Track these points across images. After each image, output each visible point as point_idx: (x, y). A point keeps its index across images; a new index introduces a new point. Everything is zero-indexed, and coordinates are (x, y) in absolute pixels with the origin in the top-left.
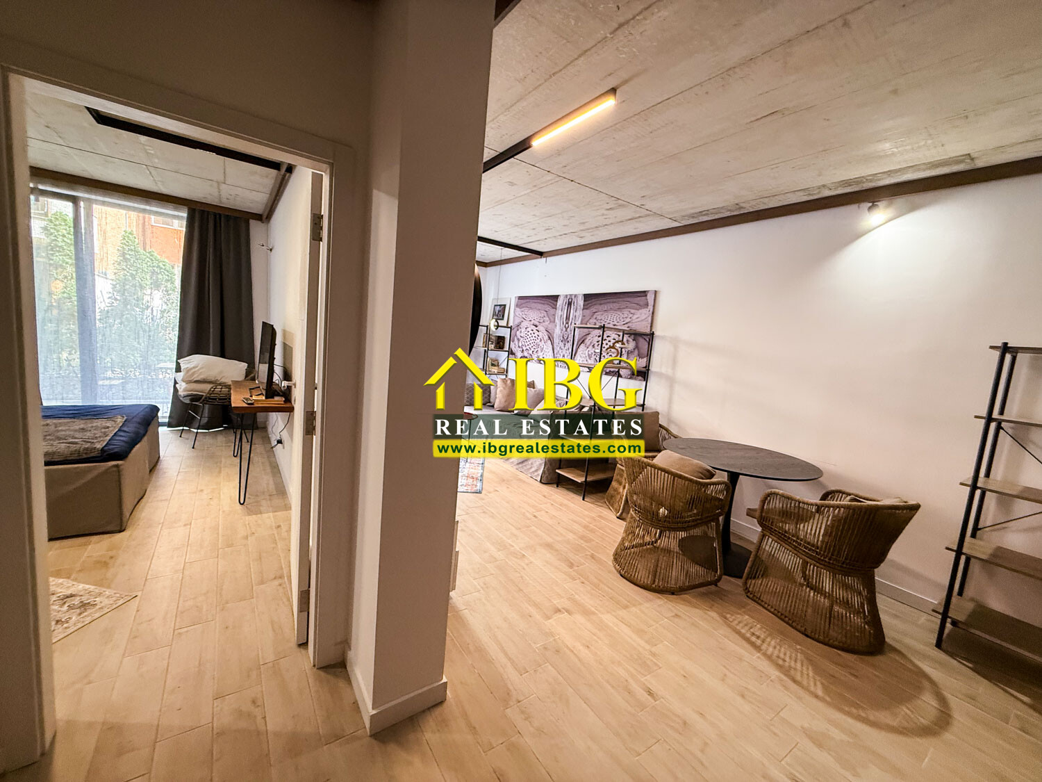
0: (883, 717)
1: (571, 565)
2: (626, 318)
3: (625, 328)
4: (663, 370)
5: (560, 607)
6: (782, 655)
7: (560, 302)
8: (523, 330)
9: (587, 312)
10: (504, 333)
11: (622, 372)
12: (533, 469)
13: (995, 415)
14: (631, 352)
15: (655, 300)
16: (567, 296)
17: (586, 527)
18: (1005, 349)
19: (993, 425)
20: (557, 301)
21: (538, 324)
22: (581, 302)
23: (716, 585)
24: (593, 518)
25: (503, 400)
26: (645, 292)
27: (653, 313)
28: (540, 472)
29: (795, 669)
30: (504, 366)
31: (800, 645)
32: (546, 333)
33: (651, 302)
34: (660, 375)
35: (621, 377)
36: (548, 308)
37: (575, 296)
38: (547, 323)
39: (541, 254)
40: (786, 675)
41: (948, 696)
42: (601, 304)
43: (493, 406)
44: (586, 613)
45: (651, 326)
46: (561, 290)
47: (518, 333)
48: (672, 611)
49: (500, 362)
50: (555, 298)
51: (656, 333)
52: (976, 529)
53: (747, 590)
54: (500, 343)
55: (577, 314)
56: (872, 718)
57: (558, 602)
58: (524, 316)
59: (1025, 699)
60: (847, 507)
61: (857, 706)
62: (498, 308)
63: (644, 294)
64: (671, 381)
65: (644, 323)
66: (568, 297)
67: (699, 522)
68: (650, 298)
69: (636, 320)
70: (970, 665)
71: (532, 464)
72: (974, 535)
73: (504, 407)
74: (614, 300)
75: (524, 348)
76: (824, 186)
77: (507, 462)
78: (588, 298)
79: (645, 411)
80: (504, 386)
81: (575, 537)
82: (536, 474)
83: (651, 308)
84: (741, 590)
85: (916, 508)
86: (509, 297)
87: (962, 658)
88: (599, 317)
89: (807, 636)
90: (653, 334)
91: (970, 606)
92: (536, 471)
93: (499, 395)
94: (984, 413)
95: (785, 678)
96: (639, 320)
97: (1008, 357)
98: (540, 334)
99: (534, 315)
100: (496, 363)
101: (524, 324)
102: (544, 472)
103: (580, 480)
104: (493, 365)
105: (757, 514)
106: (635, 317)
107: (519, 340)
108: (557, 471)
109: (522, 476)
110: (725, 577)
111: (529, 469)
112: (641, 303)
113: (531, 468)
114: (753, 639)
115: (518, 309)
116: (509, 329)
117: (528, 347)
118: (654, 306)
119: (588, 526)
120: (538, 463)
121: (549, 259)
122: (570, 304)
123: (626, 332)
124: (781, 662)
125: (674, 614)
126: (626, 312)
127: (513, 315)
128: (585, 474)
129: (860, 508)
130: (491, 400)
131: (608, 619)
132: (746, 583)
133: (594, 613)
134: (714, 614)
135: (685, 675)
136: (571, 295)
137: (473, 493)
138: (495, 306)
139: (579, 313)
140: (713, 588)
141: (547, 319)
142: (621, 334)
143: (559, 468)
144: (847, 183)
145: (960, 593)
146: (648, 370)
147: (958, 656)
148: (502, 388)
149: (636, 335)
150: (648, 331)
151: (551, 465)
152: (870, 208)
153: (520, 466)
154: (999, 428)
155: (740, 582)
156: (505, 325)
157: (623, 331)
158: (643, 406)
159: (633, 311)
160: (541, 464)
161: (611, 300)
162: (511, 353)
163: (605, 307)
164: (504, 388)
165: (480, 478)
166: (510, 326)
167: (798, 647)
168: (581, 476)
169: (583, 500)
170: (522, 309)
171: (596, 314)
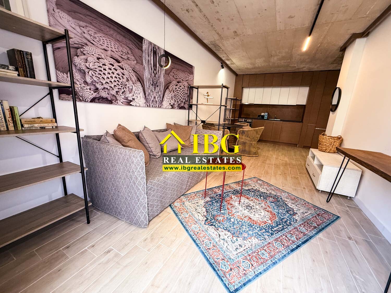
42: (175, 64)
68: (193, 70)
74: (182, 65)
171: (174, 69)
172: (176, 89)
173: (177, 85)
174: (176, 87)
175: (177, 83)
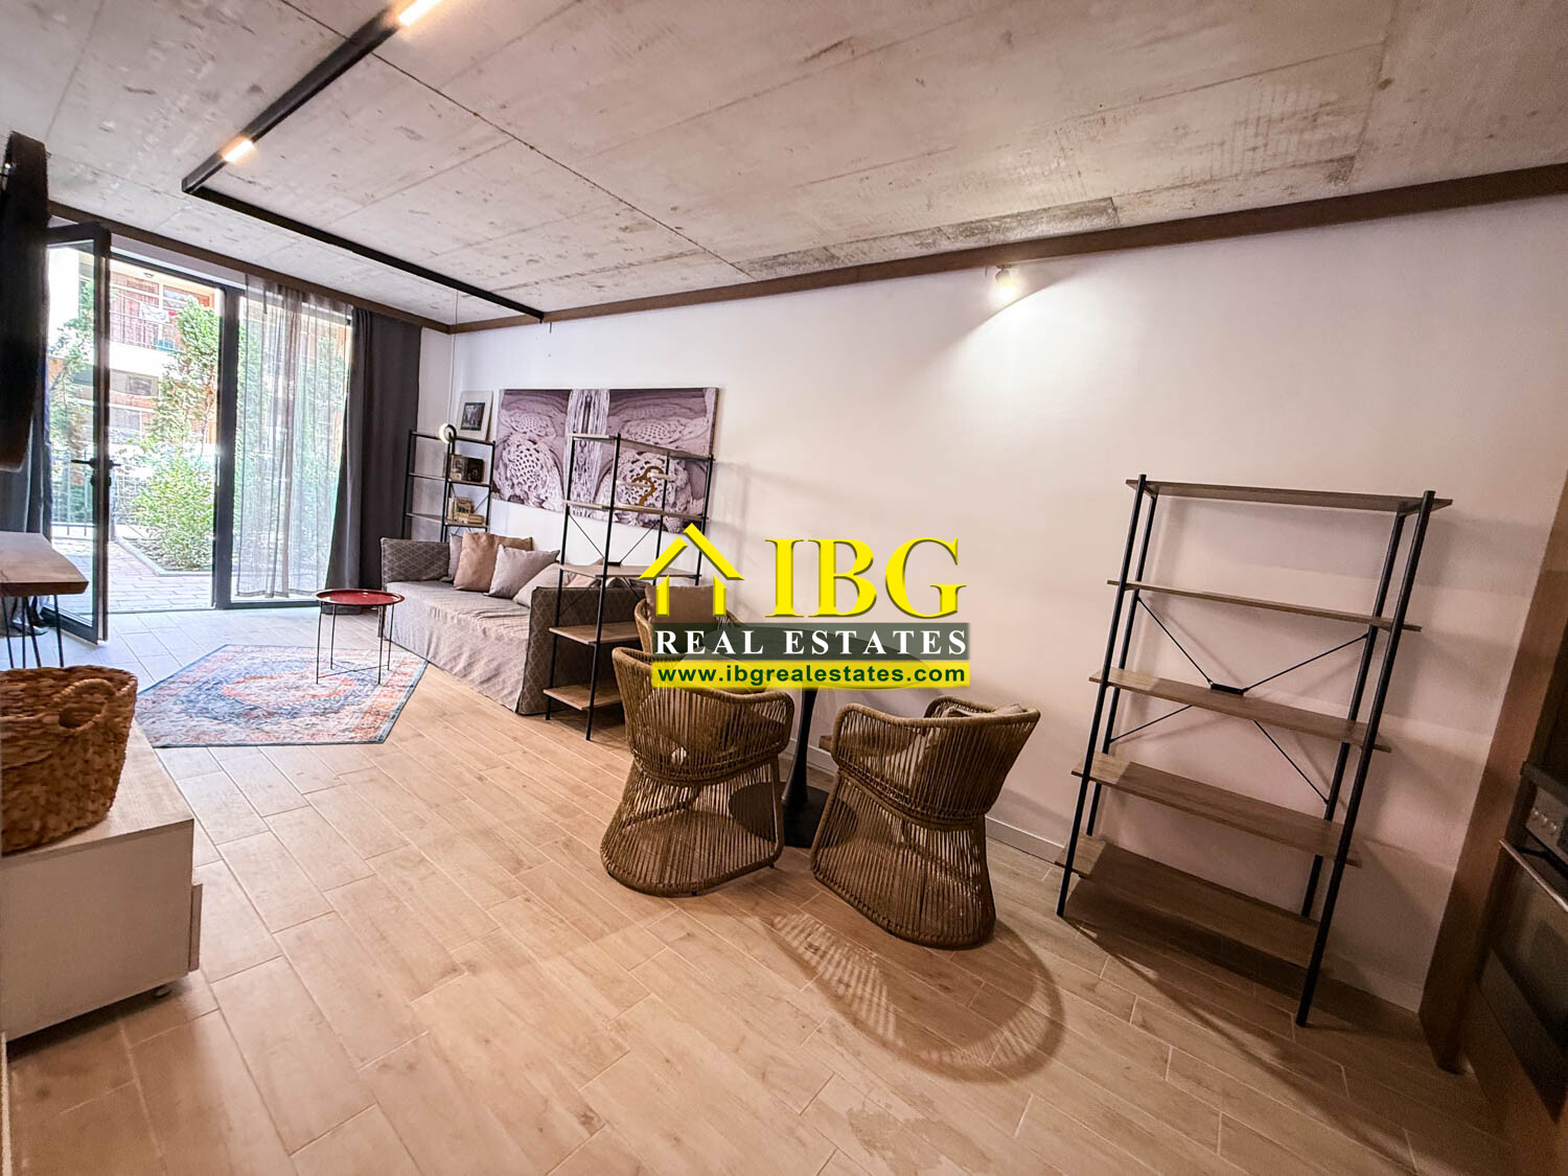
0: (974, 1055)
1: (517, 865)
2: (674, 432)
3: (672, 447)
4: (728, 519)
5: (458, 960)
6: (846, 978)
7: (572, 403)
8: (513, 449)
9: (615, 420)
10: (483, 453)
11: (669, 522)
12: (506, 692)
13: (1131, 579)
14: (682, 489)
15: (716, 404)
16: (583, 391)
17: (575, 789)
18: (1143, 485)
19: (1129, 595)
20: (568, 400)
21: (537, 438)
22: (605, 403)
23: (772, 866)
24: (595, 772)
25: (470, 572)
26: (701, 390)
27: (714, 425)
28: (517, 695)
29: (861, 998)
30: (482, 511)
31: (877, 950)
32: (549, 455)
33: (710, 407)
34: (724, 527)
35: (666, 530)
36: (553, 412)
37: (597, 392)
38: (551, 438)
39: (540, 316)
40: (845, 1014)
41: (1063, 992)
42: (635, 407)
43: (451, 582)
44: (511, 961)
45: (711, 447)
46: (576, 380)
47: (505, 453)
48: (683, 927)
49: (476, 505)
50: (565, 394)
51: (719, 458)
52: (1108, 740)
53: (816, 868)
54: (474, 471)
55: (600, 424)
56: (959, 1062)
57: (457, 954)
58: (514, 425)
59: (1151, 974)
60: (945, 725)
61: (942, 1045)
62: (471, 409)
63: (699, 392)
64: (739, 536)
65: (699, 441)
66: (586, 394)
67: (739, 766)
68: (710, 399)
69: (688, 436)
70: (1094, 935)
71: (504, 682)
72: (1106, 750)
73: (470, 584)
74: (656, 401)
75: (516, 482)
76: (939, 230)
77: (465, 681)
78: (617, 396)
79: (699, 586)
80: (474, 546)
81: (545, 809)
82: (510, 699)
83: (710, 416)
84: (807, 869)
85: (1035, 718)
86: (491, 390)
87: (1087, 926)
88: (632, 430)
89: (891, 932)
90: (711, 459)
91: (1099, 848)
92: (511, 693)
93: (463, 562)
94: (1118, 578)
95: (841, 1019)
96: (691, 435)
97: (1147, 499)
98: (541, 456)
99: (530, 422)
100: (467, 506)
101: (515, 439)
102: (523, 694)
103: (580, 705)
104: (461, 510)
105: (831, 745)
106: (686, 432)
107: (506, 466)
108: (545, 692)
109: (486, 705)
110: (787, 849)
111: (499, 691)
112: (697, 408)
113: (503, 689)
114: (808, 955)
115: (504, 412)
116: (491, 447)
117: (521, 480)
118: (715, 414)
119: (580, 787)
120: (513, 680)
121: (556, 325)
122: (588, 405)
123: (672, 454)
124: (841, 990)
125: (683, 934)
126: (673, 422)
127: (498, 422)
128: (590, 693)
129: (961, 725)
130: (450, 572)
131: (553, 969)
132: (816, 853)
133: (528, 961)
134: (754, 921)
135: (669, 1057)
136: (590, 391)
137: (365, 743)
138: (467, 404)
139: (602, 422)
140: (765, 871)
141: (552, 429)
142: (665, 458)
143: (550, 687)
144: (968, 229)
145: (1090, 832)
146: (705, 518)
147: (1080, 922)
148: (469, 550)
149: (688, 460)
150: (706, 454)
151: (535, 681)
152: (998, 275)
153: (485, 686)
154: (1136, 598)
155: (806, 854)
156: (483, 439)
157: (668, 452)
158: (697, 577)
159: (683, 421)
160: (518, 681)
161: (651, 402)
162: (494, 488)
163: (643, 413)
164: (473, 550)
165: (392, 714)
166: (491, 441)
167: (875, 955)
168: (584, 698)
169: (588, 739)
170: (512, 413)
171: (629, 424)
172: (631, 471)
173: (638, 460)
174: (634, 466)
175: (638, 457)
